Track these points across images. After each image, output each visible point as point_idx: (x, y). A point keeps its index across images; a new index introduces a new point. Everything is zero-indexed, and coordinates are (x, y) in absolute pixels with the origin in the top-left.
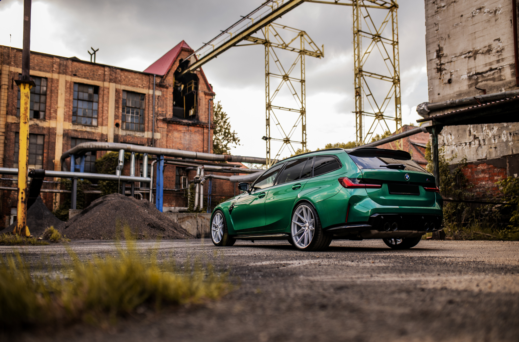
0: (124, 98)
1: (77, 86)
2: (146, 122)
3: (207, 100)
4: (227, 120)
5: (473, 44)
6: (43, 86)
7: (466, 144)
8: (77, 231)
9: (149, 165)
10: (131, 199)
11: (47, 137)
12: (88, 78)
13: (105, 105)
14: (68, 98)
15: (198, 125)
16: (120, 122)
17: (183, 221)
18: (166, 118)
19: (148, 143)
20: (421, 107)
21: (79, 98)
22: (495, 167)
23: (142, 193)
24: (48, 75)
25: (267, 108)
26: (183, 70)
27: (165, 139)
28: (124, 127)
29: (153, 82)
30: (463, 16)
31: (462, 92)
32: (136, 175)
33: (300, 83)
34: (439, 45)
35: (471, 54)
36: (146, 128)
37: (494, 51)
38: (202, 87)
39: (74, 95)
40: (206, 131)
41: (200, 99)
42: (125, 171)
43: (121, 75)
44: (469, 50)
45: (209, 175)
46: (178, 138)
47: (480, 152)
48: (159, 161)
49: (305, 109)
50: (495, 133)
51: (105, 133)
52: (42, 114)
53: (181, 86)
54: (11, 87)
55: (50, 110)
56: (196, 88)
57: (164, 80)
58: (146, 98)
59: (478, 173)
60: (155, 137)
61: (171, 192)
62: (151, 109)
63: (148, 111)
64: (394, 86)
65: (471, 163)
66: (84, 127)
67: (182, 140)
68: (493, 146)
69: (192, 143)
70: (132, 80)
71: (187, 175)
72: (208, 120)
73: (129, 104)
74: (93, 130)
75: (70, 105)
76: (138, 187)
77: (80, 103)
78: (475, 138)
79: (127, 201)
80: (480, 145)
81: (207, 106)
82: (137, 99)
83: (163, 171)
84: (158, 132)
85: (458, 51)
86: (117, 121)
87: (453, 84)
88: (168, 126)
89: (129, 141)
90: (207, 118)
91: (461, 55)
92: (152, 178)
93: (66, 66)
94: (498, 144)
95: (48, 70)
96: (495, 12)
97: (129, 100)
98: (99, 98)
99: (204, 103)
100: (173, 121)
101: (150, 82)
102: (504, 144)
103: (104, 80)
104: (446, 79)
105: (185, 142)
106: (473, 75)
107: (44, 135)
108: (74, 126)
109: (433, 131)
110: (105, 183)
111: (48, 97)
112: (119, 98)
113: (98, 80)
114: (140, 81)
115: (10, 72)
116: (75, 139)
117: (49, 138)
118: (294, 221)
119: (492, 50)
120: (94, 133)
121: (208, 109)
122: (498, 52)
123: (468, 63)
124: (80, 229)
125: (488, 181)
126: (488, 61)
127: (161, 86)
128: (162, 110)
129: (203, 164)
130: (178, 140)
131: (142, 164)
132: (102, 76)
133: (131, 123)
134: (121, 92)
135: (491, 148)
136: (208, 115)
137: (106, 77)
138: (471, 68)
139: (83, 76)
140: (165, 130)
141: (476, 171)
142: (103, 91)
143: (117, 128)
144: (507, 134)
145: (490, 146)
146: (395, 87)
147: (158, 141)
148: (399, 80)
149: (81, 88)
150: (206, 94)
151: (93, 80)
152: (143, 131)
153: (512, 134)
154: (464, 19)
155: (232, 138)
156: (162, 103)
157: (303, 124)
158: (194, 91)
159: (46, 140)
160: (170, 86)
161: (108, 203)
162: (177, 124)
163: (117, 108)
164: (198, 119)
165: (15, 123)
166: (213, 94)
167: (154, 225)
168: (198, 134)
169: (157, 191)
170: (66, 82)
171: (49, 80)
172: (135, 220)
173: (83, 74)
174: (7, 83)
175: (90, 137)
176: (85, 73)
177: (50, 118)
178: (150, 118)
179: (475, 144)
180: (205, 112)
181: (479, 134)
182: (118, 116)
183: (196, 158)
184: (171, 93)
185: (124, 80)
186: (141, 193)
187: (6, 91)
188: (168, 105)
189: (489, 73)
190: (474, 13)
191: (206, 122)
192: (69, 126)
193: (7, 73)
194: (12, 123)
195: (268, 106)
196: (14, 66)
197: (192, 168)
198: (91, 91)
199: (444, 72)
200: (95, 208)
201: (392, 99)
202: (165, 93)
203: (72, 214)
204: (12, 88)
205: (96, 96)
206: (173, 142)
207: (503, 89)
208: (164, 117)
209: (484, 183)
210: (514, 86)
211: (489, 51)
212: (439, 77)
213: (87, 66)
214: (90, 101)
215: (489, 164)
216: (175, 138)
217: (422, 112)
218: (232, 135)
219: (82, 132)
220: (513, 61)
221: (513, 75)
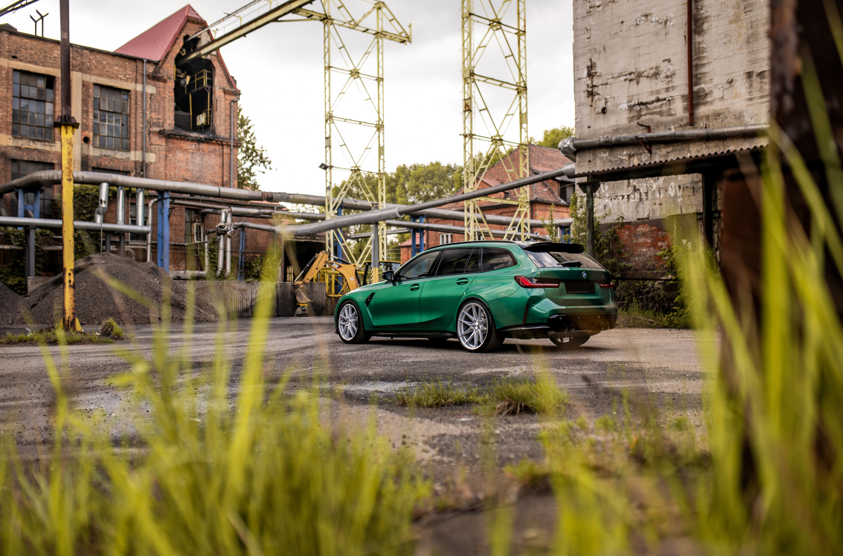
0: (96, 96)
1: (18, 75)
2: (132, 136)
3: (227, 102)
4: (250, 128)
5: (636, 63)
7: (623, 196)
9: (146, 206)
12: (36, 64)
14: (4, 94)
15: (214, 142)
16: (90, 135)
17: (202, 293)
18: (164, 130)
19: (136, 169)
21: (22, 96)
22: (659, 230)
25: (326, 121)
26: (189, 53)
27: (162, 162)
28: (97, 143)
29: (143, 71)
30: (624, 23)
31: (620, 127)
32: (126, 222)
33: (376, 83)
34: (591, 60)
35: (632, 76)
36: (133, 146)
37: (663, 75)
38: (219, 80)
39: (13, 89)
40: (226, 150)
41: (217, 101)
42: (110, 216)
43: (90, 59)
44: (630, 71)
45: (241, 223)
46: (183, 162)
47: (640, 209)
48: (161, 200)
49: (382, 122)
50: (660, 185)
53: (185, 78)
56: (211, 83)
57: (160, 68)
58: (132, 96)
59: (637, 236)
60: (147, 160)
61: (178, 247)
62: (141, 115)
63: (136, 118)
64: (518, 97)
65: (630, 223)
66: (31, 143)
67: (190, 164)
68: (658, 202)
69: (205, 170)
70: (108, 68)
71: (203, 222)
72: (230, 133)
73: (105, 106)
74: (47, 148)
75: (8, 107)
77: (24, 103)
78: (635, 190)
79: (126, 265)
80: (641, 199)
81: (228, 112)
82: (117, 99)
83: (169, 217)
84: (152, 152)
85: (617, 71)
86: (87, 134)
87: (608, 114)
88: (166, 142)
89: (106, 165)
90: (229, 131)
91: (620, 76)
92: (150, 226)
94: (664, 199)
96: (666, 22)
97: (104, 100)
98: (55, 95)
99: (223, 106)
100: (175, 135)
101: (137, 72)
102: (671, 200)
104: (599, 107)
105: (194, 168)
106: (635, 105)
108: (16, 140)
109: (588, 189)
112: (89, 96)
114: (121, 69)
116: (18, 162)
118: (461, 319)
119: (660, 74)
120: (48, 152)
121: (230, 116)
122: (667, 77)
123: (629, 88)
125: (649, 247)
126: (655, 88)
127: (155, 78)
128: (158, 117)
129: (230, 205)
130: (183, 165)
131: (134, 204)
133: (108, 136)
134: (92, 86)
135: (655, 204)
136: (230, 126)
138: (632, 96)
139: (28, 60)
140: (163, 148)
141: (635, 234)
143: (86, 145)
144: (675, 188)
145: (653, 202)
146: (520, 98)
147: (152, 166)
148: (525, 88)
149: (25, 79)
150: (226, 92)
152: (127, 149)
153: (682, 187)
154: (624, 27)
155: (258, 158)
156: (157, 105)
157: (379, 145)
158: (207, 86)
160: (169, 78)
161: (97, 268)
162: (182, 139)
163: (84, 112)
164: (214, 132)
166: (237, 93)
168: (213, 156)
169: (159, 247)
170: (2, 68)
173: (28, 55)
175: (43, 158)
176: (31, 55)
178: (139, 129)
179: (634, 199)
180: (225, 121)
181: (641, 185)
182: (88, 126)
183: (219, 195)
184: (172, 90)
185: (96, 67)
186: (133, 249)
188: (167, 109)
189: (655, 104)
190: (638, 20)
191: (227, 136)
192: (8, 141)
195: (328, 118)
197: (211, 210)
198: (41, 83)
199: (596, 97)
201: (515, 115)
202: (161, 90)
203: (32, 284)
205: (49, 91)
206: (175, 168)
207: (672, 127)
208: (162, 129)
209: (645, 250)
210: (686, 125)
211: (656, 74)
212: (590, 104)
213: (34, 43)
214: (41, 100)
215: (652, 226)
216: (179, 161)
217: (566, 150)
218: (259, 153)
219: (29, 150)
220: (685, 91)
221: (685, 109)
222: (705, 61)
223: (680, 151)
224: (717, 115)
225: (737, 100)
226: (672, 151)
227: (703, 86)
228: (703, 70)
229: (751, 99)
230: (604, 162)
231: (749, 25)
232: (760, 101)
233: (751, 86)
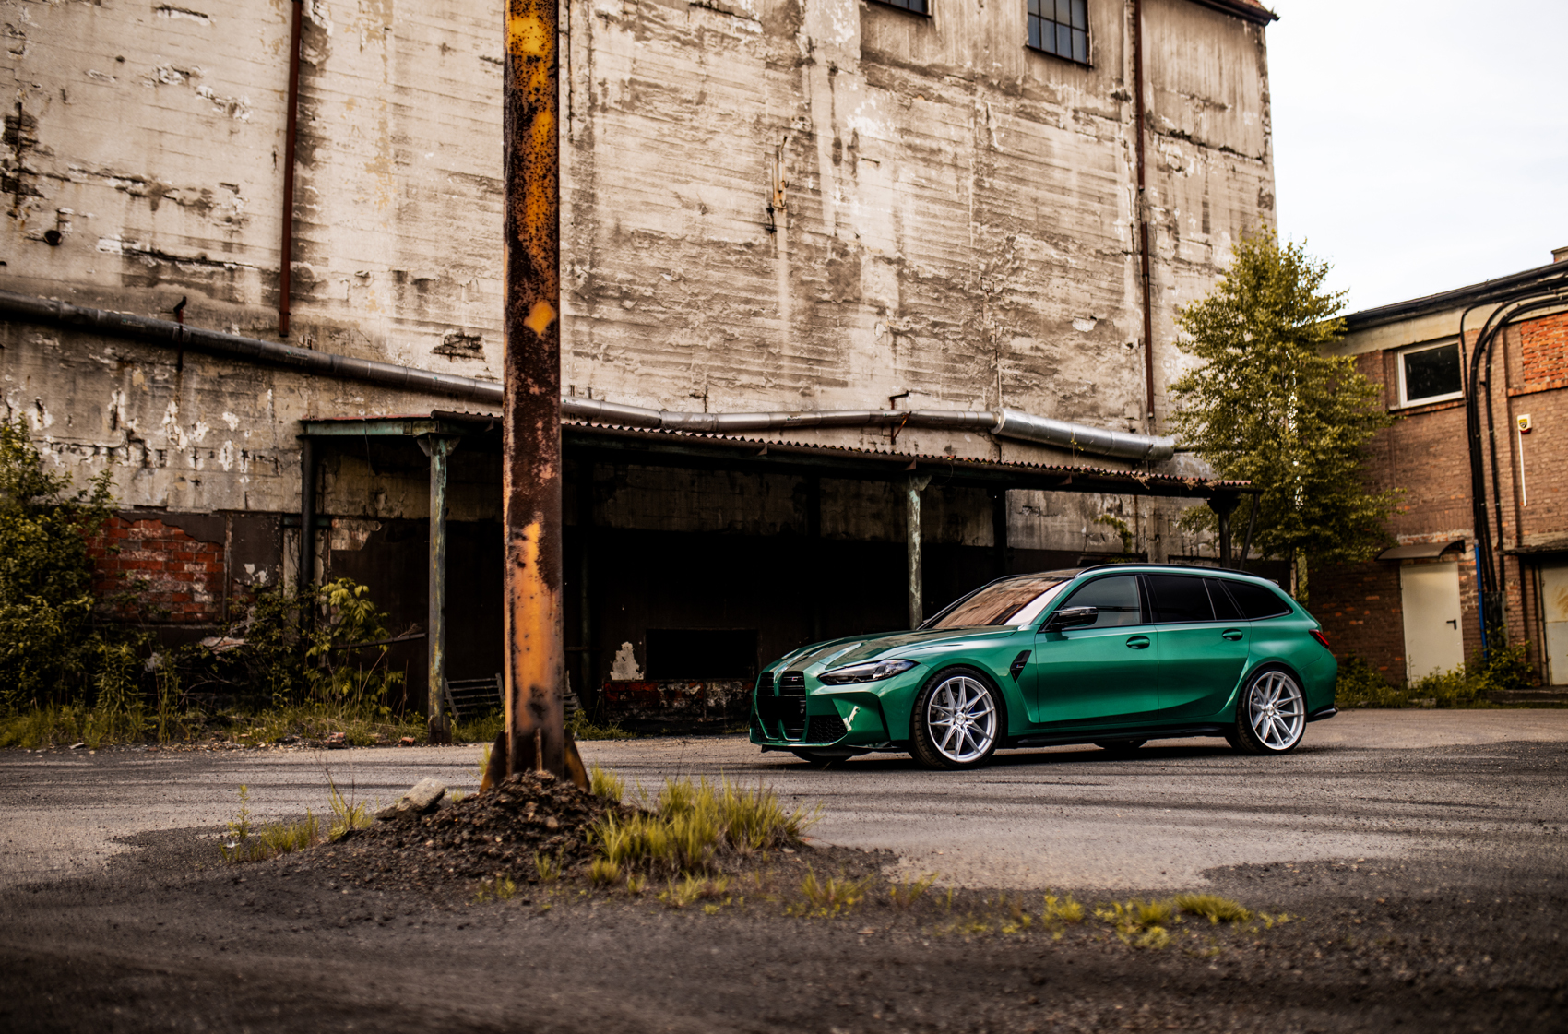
5: (150, 162)
7: (97, 449)
22: (190, 537)
30: (126, 64)
31: (100, 290)
34: (19, 106)
35: (139, 187)
37: (217, 213)
44: (136, 174)
47: (144, 485)
50: (199, 440)
59: (130, 544)
68: (190, 476)
78: (132, 438)
80: (145, 463)
85: (98, 160)
87: (62, 252)
91: (106, 174)
94: (206, 474)
96: (233, 108)
102: (224, 478)
104: (37, 224)
106: (142, 252)
119: (211, 208)
122: (229, 220)
123: (129, 210)
125: (160, 572)
126: (197, 233)
135: (183, 479)
138: (138, 230)
141: (126, 540)
144: (234, 453)
145: (179, 474)
153: (250, 455)
154: (124, 70)
179: (128, 459)
181: (147, 431)
189: (195, 267)
190: (164, 73)
199: (30, 200)
207: (235, 327)
209: (147, 577)
210: (268, 330)
212: (8, 209)
215: (170, 526)
220: (273, 264)
221: (267, 299)
222: (315, 220)
223: (250, 379)
224: (335, 331)
225: (374, 315)
226: (233, 377)
227: (307, 265)
228: (310, 235)
229: (399, 321)
230: (44, 359)
231: (403, 189)
232: (415, 328)
233: (401, 297)
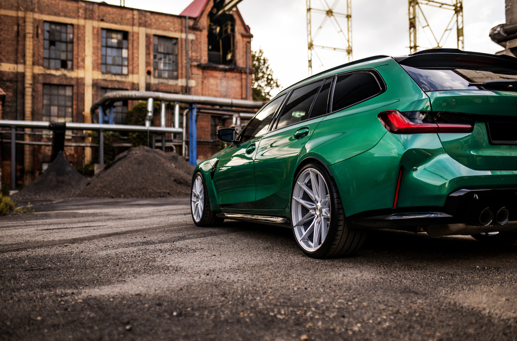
0: (155, 44)
1: (105, 32)
2: (180, 69)
3: (244, 43)
4: (269, 65)
6: (70, 33)
8: (96, 189)
9: (181, 115)
10: (157, 153)
11: (75, 88)
12: (116, 23)
13: (135, 51)
14: (95, 45)
15: (235, 71)
16: (152, 69)
18: (201, 64)
19: (182, 91)
20: (495, 30)
21: (108, 45)
23: (175, 145)
24: (74, 21)
25: (309, 48)
26: (218, 11)
27: (200, 86)
28: (157, 75)
29: (186, 24)
32: (167, 125)
33: (346, 19)
36: (180, 76)
38: (238, 28)
39: (102, 42)
40: (244, 76)
41: (237, 42)
42: (155, 121)
43: (150, 19)
46: (214, 85)
48: (191, 109)
49: (351, 48)
51: (136, 82)
52: (69, 63)
53: (216, 28)
54: (35, 36)
55: (77, 59)
56: (233, 30)
57: (198, 22)
58: (179, 42)
60: (190, 85)
61: (206, 144)
62: (185, 54)
63: (182, 56)
64: (456, 15)
66: (114, 76)
67: (219, 87)
69: (229, 91)
70: (162, 24)
71: (223, 125)
72: (246, 64)
73: (161, 49)
74: (123, 79)
75: (98, 53)
76: (169, 139)
77: (109, 50)
79: (151, 155)
81: (245, 50)
82: (169, 44)
83: (196, 121)
84: (193, 79)
86: (149, 68)
88: (203, 72)
89: (162, 89)
92: (184, 129)
93: (92, 11)
95: (74, 15)
97: (161, 46)
98: (128, 44)
99: (241, 46)
100: (208, 67)
101: (182, 25)
103: (133, 25)
105: (222, 90)
107: (72, 86)
108: (104, 75)
110: (134, 136)
111: (75, 45)
112: (150, 43)
113: (127, 24)
114: (171, 24)
115: (35, 19)
116: (105, 89)
117: (78, 89)
120: (124, 82)
121: (247, 53)
124: (100, 187)
127: (194, 29)
128: (196, 55)
129: (239, 112)
130: (214, 87)
131: (173, 114)
132: (131, 21)
133: (164, 70)
134: (152, 37)
136: (246, 59)
137: (136, 21)
139: (111, 21)
140: (200, 76)
142: (133, 36)
143: (148, 77)
147: (193, 89)
148: (461, 7)
149: (109, 34)
150: (243, 36)
151: (121, 24)
152: (177, 78)
155: (275, 85)
156: (196, 47)
158: (231, 33)
159: (75, 91)
160: (204, 29)
161: (131, 157)
162: (213, 70)
163: (148, 54)
164: (235, 64)
165: (42, 74)
166: (251, 36)
167: (181, 181)
168: (235, 81)
169: (190, 143)
170: (94, 28)
171: (76, 27)
172: (159, 176)
173: (111, 19)
174: (31, 31)
175: (121, 86)
176: (113, 18)
177: (78, 68)
178: (184, 64)
180: (243, 56)
182: (150, 63)
183: (232, 105)
184: (206, 37)
185: (155, 24)
187: (31, 40)
188: (203, 50)
191: (244, 66)
192: (98, 76)
193: (32, 20)
194: (39, 75)
195: (310, 46)
196: (38, 13)
197: (227, 117)
198: (120, 36)
200: (118, 163)
201: (452, 30)
202: (199, 37)
204: (37, 36)
205: (125, 42)
206: (209, 89)
208: (199, 63)
213: (115, 10)
214: (119, 47)
216: (211, 85)
217: (496, 37)
218: (275, 81)
219: (112, 81)
